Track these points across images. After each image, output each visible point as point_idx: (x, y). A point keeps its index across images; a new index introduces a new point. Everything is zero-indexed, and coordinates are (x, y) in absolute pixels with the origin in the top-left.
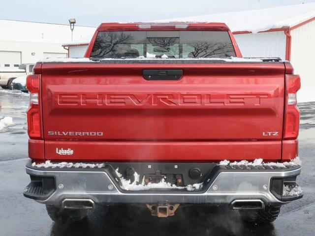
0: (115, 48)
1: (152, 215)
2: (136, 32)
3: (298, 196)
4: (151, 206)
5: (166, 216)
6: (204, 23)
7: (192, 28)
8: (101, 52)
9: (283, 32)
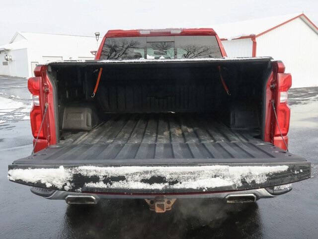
0: (127, 51)
1: (151, 210)
2: (137, 37)
3: (289, 189)
4: (149, 201)
5: (164, 212)
6: (195, 29)
7: (186, 33)
8: (115, 55)
9: (251, 39)
